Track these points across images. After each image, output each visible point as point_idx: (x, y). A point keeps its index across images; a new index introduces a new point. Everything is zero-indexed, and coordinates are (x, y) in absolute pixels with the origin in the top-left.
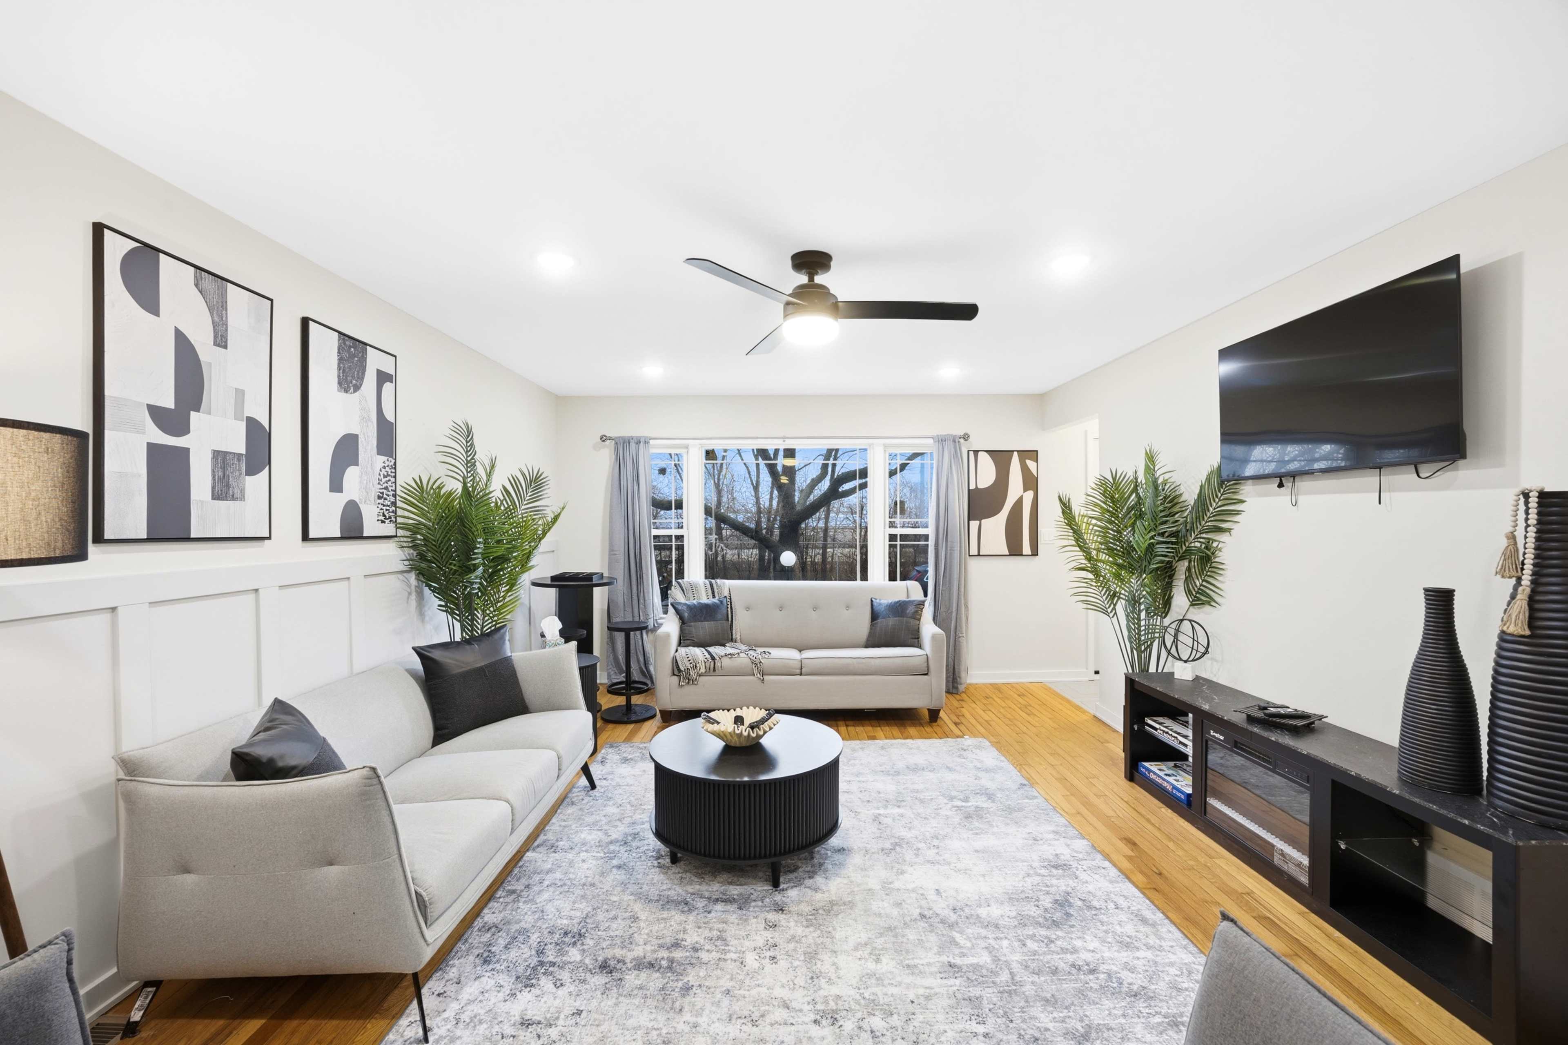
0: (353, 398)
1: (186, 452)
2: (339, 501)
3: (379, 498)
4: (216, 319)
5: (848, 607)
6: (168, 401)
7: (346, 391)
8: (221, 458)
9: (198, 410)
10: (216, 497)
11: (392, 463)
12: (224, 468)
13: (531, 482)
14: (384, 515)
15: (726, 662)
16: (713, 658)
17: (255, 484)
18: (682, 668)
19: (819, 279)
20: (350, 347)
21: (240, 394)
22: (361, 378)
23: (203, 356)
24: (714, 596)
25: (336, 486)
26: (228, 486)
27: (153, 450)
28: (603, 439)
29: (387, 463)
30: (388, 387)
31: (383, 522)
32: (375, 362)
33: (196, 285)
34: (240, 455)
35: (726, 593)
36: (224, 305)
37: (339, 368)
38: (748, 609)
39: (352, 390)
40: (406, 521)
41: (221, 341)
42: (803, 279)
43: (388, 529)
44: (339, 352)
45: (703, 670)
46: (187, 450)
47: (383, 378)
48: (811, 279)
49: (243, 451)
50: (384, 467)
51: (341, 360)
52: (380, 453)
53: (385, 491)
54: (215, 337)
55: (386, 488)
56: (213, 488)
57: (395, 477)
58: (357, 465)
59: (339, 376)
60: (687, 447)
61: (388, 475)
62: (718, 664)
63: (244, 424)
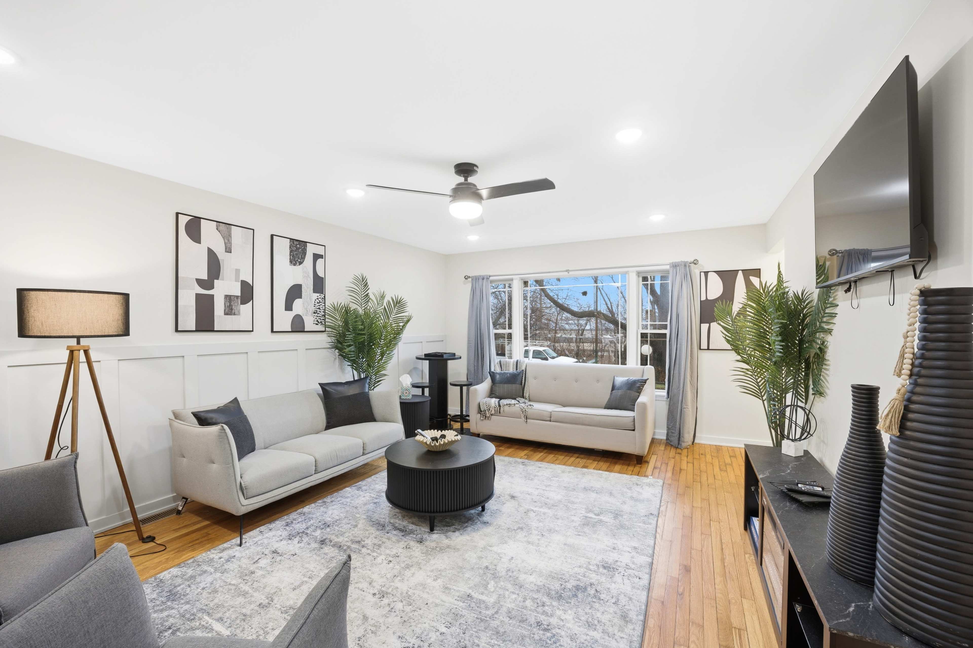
0: (298, 268)
1: (212, 296)
2: (290, 315)
3: (314, 313)
4: (226, 241)
5: (598, 381)
6: (205, 276)
7: (295, 265)
8: (229, 298)
9: (218, 279)
10: (226, 314)
11: (323, 297)
12: (230, 302)
13: (397, 304)
14: (317, 321)
15: (507, 408)
16: (500, 406)
17: (245, 309)
18: (482, 410)
19: (470, 180)
20: (297, 245)
21: (238, 271)
22: (303, 258)
23: (220, 257)
24: (517, 369)
25: (289, 307)
26: (232, 309)
27: (198, 296)
28: (466, 278)
29: (319, 297)
30: (320, 262)
31: (316, 324)
32: (311, 250)
33: (217, 229)
34: (237, 297)
35: (523, 368)
36: (230, 235)
37: (290, 255)
38: (535, 378)
39: (298, 264)
40: (331, 324)
41: (228, 250)
42: (461, 179)
43: (320, 328)
44: (290, 247)
45: (493, 412)
46: (213, 296)
47: (317, 257)
48: (466, 180)
49: (240, 295)
50: (318, 299)
51: (291, 252)
52: (315, 291)
53: (318, 310)
54: (226, 249)
55: (319, 308)
56: (225, 310)
57: (325, 303)
58: (301, 298)
59: (290, 259)
60: (512, 280)
61: (320, 302)
62: (502, 409)
63: (240, 283)
